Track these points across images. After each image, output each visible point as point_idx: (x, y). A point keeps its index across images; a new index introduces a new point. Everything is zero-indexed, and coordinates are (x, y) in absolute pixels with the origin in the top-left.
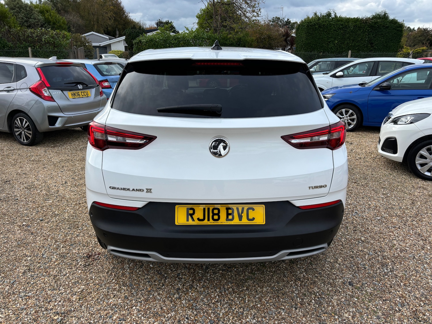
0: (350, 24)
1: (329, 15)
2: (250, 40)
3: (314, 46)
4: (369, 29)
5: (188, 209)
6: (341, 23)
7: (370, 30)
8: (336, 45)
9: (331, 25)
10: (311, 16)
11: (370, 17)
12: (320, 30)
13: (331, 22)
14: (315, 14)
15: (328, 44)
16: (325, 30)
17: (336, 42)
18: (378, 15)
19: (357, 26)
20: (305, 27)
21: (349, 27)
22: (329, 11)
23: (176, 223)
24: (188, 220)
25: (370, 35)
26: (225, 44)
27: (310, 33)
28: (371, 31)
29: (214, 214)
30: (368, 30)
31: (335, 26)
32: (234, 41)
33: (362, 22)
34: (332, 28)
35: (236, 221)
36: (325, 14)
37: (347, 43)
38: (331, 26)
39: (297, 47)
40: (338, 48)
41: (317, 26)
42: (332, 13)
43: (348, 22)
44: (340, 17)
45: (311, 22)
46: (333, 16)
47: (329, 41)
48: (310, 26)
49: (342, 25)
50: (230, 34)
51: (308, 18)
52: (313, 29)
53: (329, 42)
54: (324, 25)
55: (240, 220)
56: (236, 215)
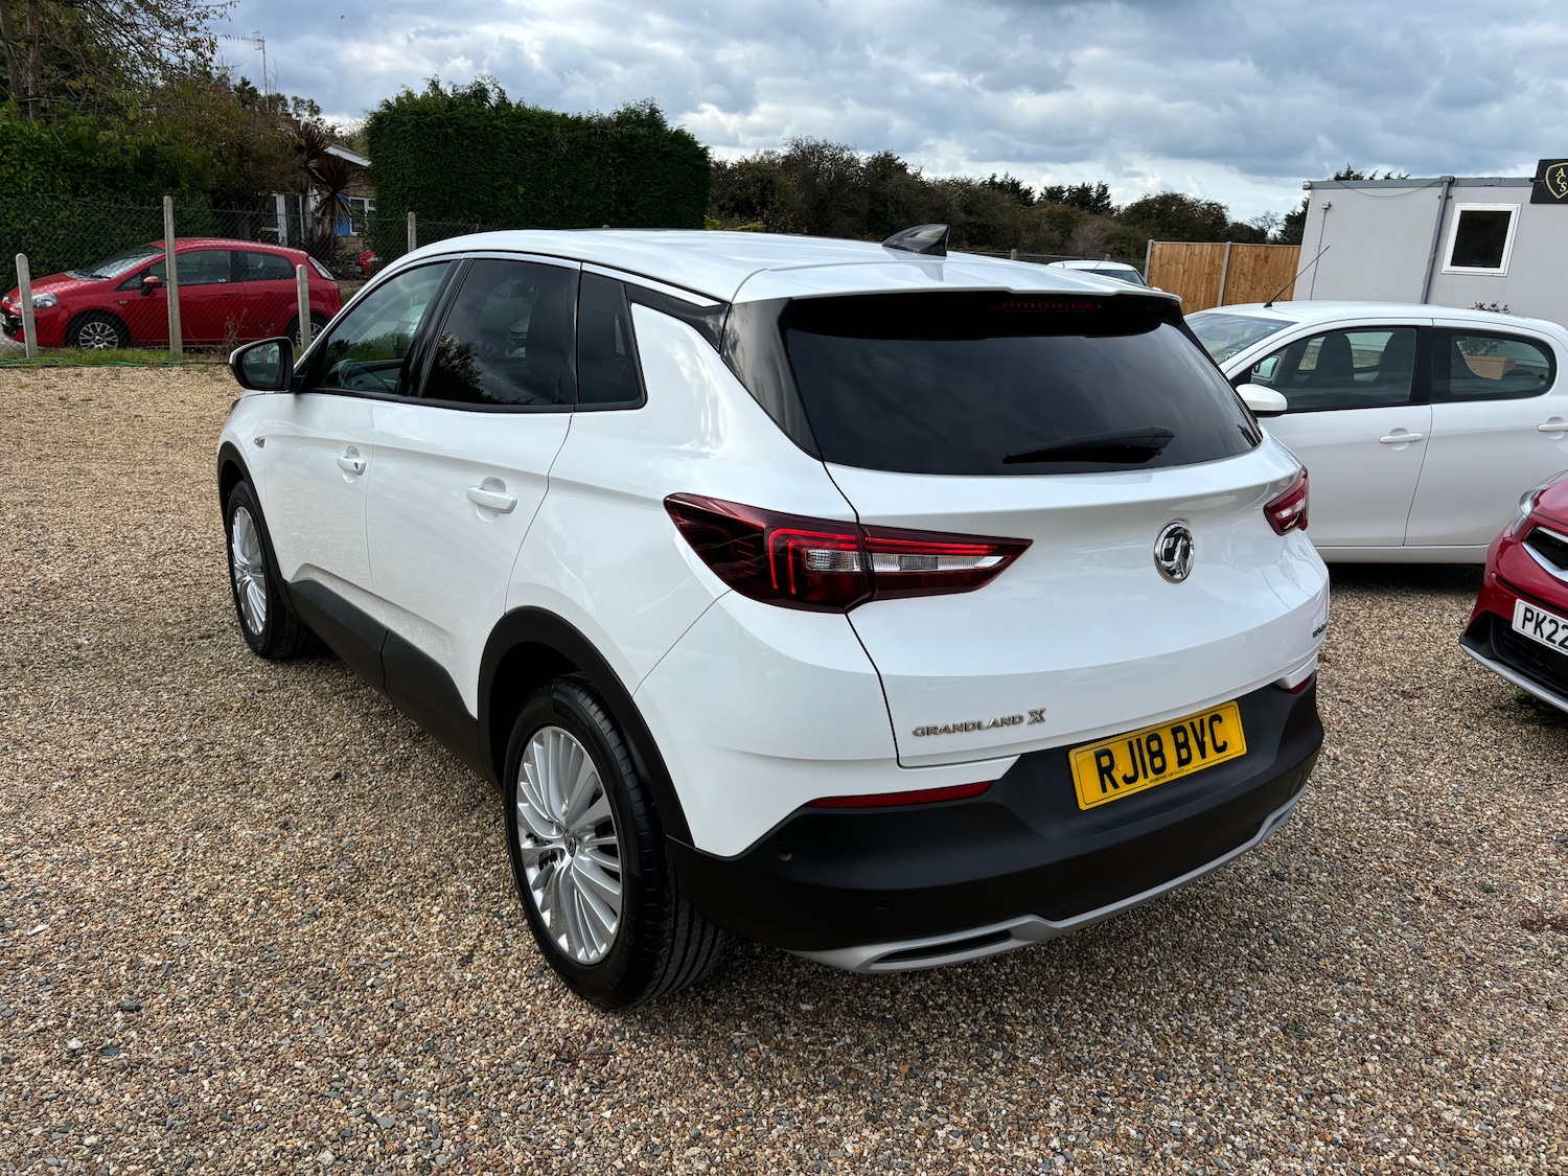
0: (557, 133)
1: (480, 93)
2: (195, 160)
3: (447, 198)
4: (616, 155)
5: (1098, 756)
6: (529, 128)
7: (618, 161)
8: (521, 200)
9: (496, 131)
10: (420, 90)
11: (609, 118)
12: (462, 145)
13: (495, 122)
14: (434, 85)
15: (493, 195)
16: (480, 147)
17: (521, 189)
18: (633, 111)
19: (577, 143)
20: (409, 127)
21: (555, 144)
22: (479, 80)
23: (1083, 807)
24: (1104, 790)
25: (620, 175)
26: (84, 166)
27: (427, 153)
28: (621, 163)
29: (1153, 755)
30: (613, 159)
31: (512, 137)
32: (127, 159)
33: (592, 130)
34: (502, 142)
35: (1197, 763)
36: (468, 91)
37: (556, 196)
38: (496, 135)
39: (384, 198)
40: (527, 211)
41: (450, 130)
42: (490, 87)
43: (550, 127)
44: (518, 106)
45: (426, 114)
46: (493, 98)
47: (497, 184)
48: (427, 125)
49: (532, 134)
50: (107, 126)
51: (410, 95)
52: (437, 137)
53: (499, 189)
54: (473, 128)
55: (1203, 755)
56: (1193, 743)
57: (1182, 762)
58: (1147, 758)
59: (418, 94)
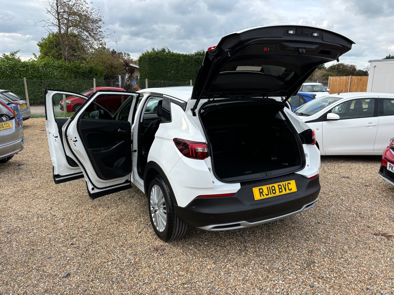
0: (181, 58)
1: (164, 50)
2: (101, 69)
3: (156, 75)
4: (195, 63)
5: (260, 189)
6: (175, 58)
7: (195, 64)
8: (173, 74)
9: (167, 59)
10: (150, 50)
11: (193, 54)
12: (159, 62)
13: (167, 57)
14: (153, 49)
15: (166, 73)
16: (163, 63)
17: (173, 72)
18: (199, 52)
19: (186, 60)
20: (147, 59)
21: (181, 61)
22: (163, 47)
23: (256, 199)
24: (261, 196)
25: (196, 67)
26: (77, 72)
27: (151, 65)
28: (196, 64)
29: (273, 190)
30: (194, 64)
31: (171, 60)
32: (87, 70)
33: (189, 57)
34: (168, 61)
35: (284, 192)
36: (161, 50)
37: (181, 73)
38: (167, 60)
39: (142, 75)
40: (174, 77)
41: (157, 59)
42: (166, 49)
43: (179, 57)
44: (172, 53)
45: (151, 56)
46: (167, 51)
47: (167, 71)
48: (151, 58)
49: (175, 59)
50: (82, 63)
51: (148, 52)
52: (154, 61)
53: (168, 72)
54: (162, 58)
55: (286, 191)
56: (283, 188)
57: (280, 192)
58: (271, 190)
59: (150, 52)
